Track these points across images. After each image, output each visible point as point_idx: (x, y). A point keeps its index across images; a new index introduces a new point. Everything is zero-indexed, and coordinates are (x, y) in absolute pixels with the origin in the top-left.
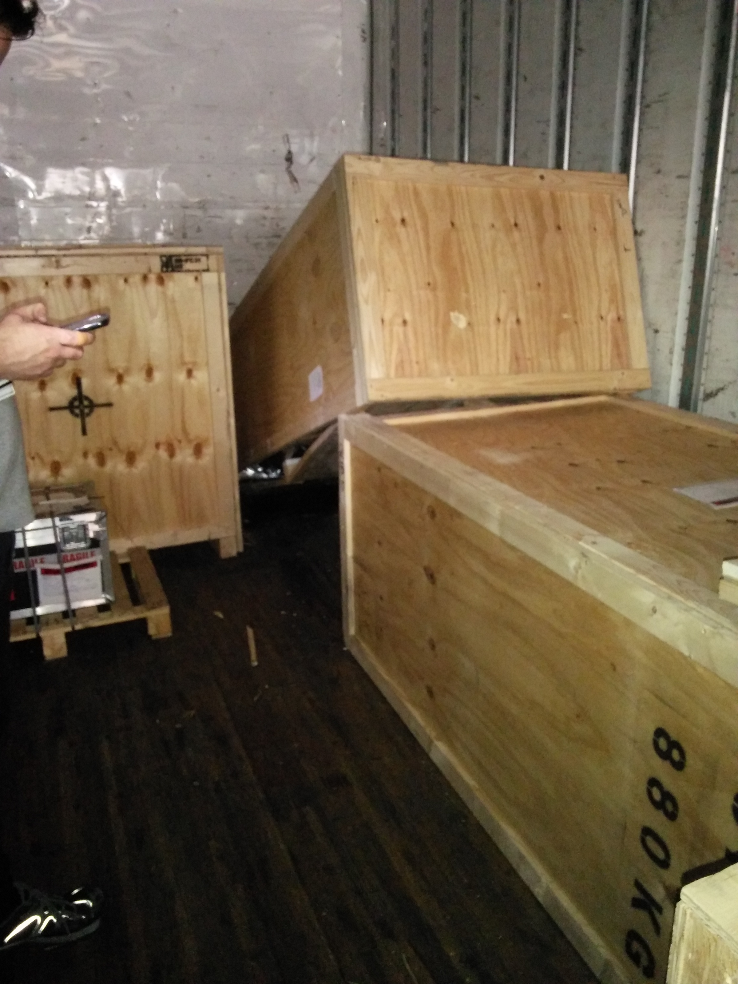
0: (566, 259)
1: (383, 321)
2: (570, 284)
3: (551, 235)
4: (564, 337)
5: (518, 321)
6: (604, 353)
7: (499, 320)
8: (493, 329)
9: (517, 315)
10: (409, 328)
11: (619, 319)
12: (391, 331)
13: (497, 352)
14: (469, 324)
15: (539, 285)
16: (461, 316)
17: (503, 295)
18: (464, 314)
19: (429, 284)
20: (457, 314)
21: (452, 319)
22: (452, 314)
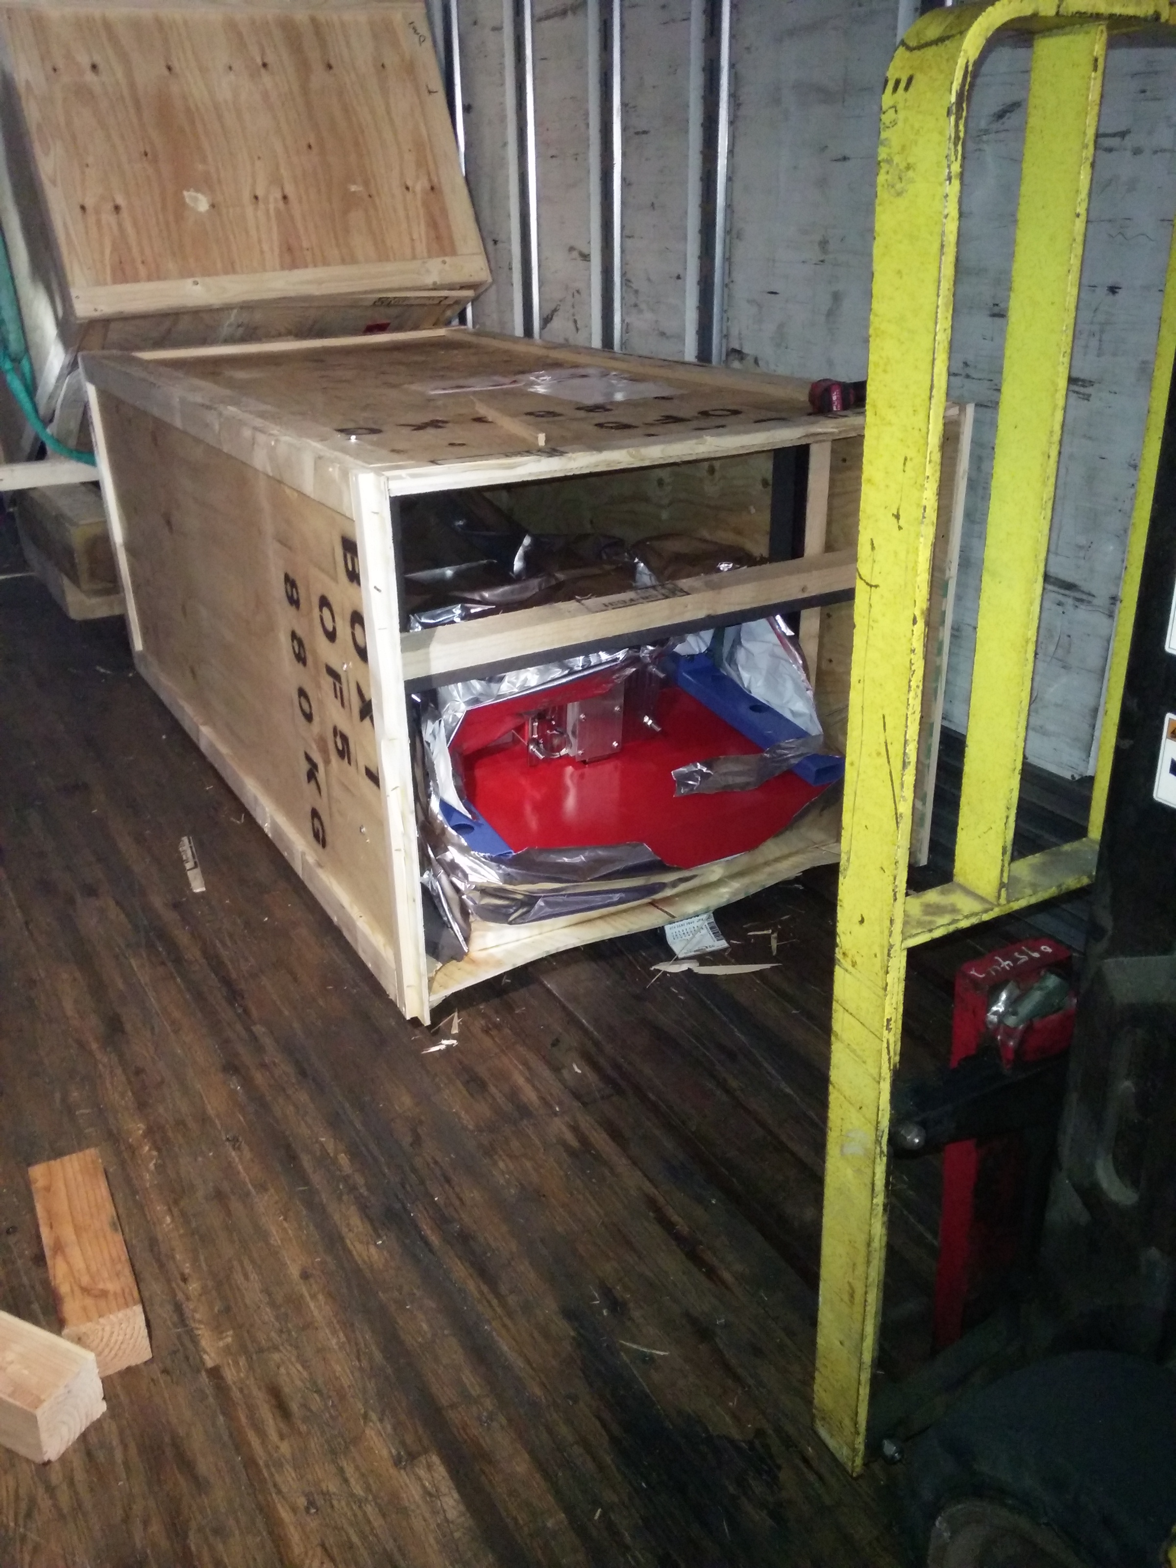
0: (346, 110)
1: (83, 208)
2: (357, 144)
3: (319, 78)
4: (356, 217)
5: (285, 198)
6: (415, 236)
7: (256, 198)
8: (249, 211)
9: (282, 189)
10: (125, 214)
11: (432, 188)
12: (98, 222)
13: (260, 241)
14: (213, 206)
15: (310, 147)
16: (200, 196)
17: (258, 163)
18: (203, 193)
19: (146, 154)
20: (193, 194)
21: (187, 200)
22: (185, 193)
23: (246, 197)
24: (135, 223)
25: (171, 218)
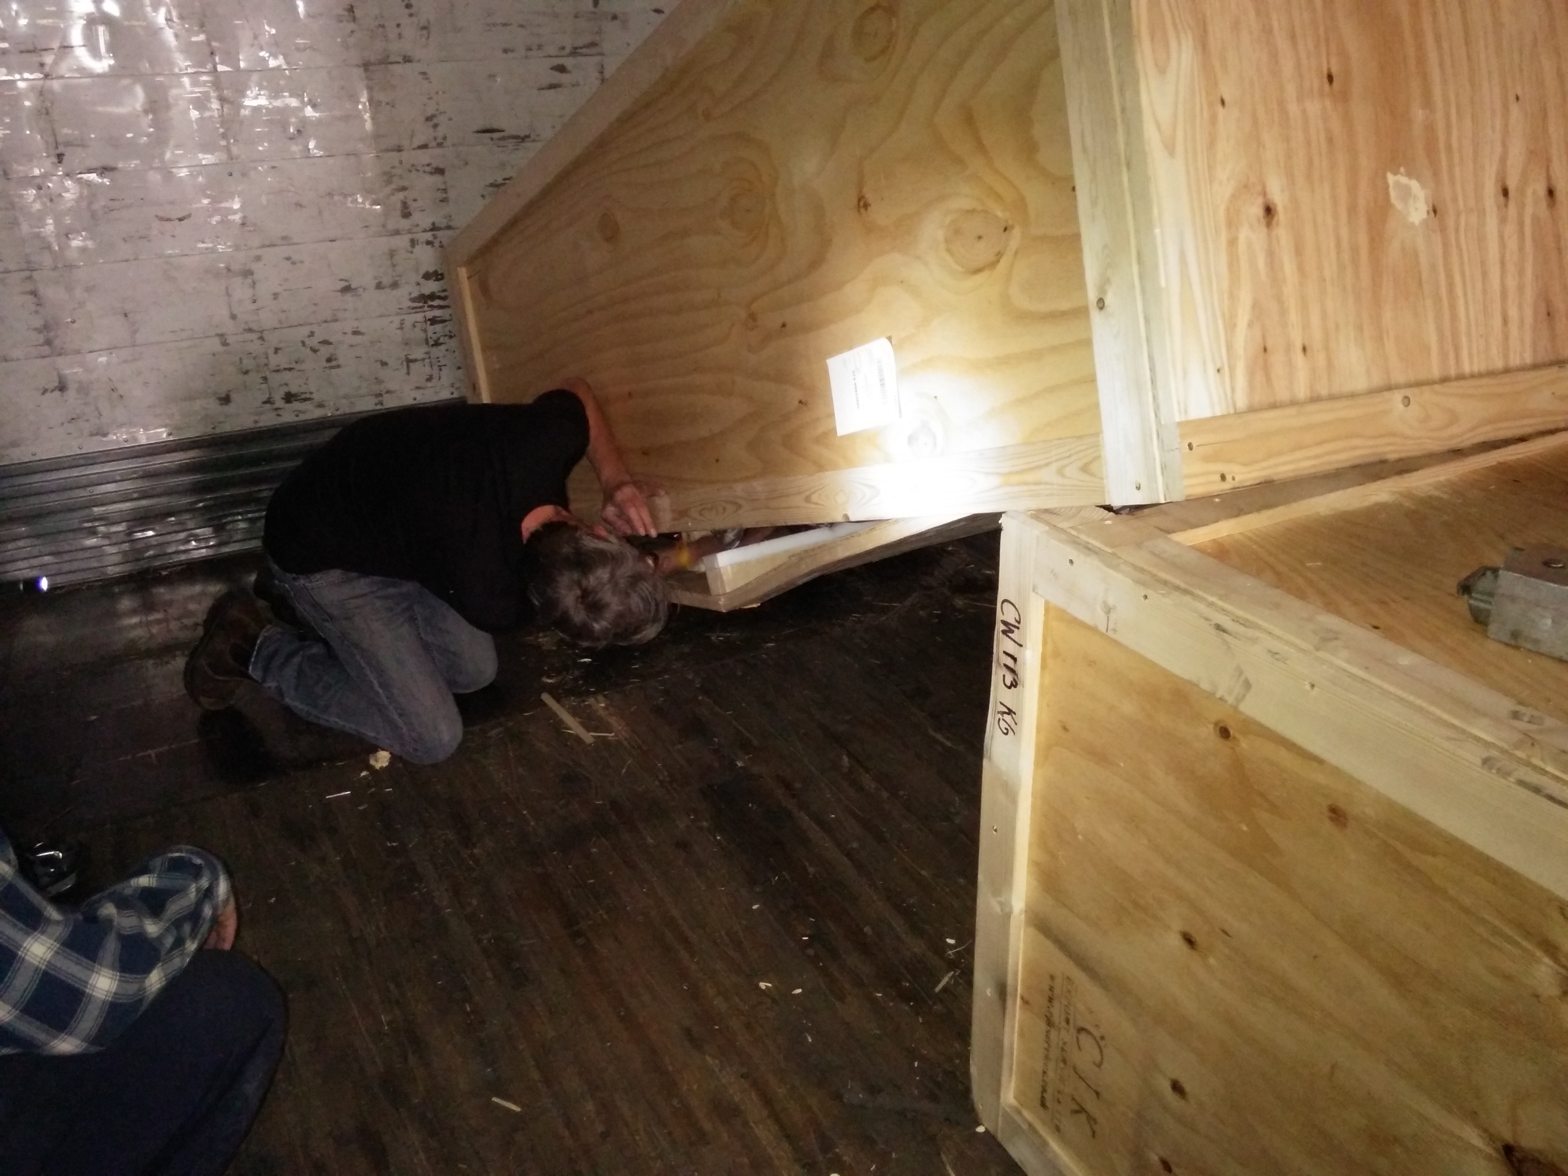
5: (1551, 194)
7: (1505, 191)
8: (1492, 222)
9: (1549, 175)
13: (1504, 296)
14: (1435, 210)
16: (1414, 185)
17: (1515, 110)
18: (1418, 179)
19: (1330, 78)
20: (1404, 180)
21: (1393, 194)
22: (1391, 178)
23: (1490, 189)
24: (1298, 251)
25: (1363, 239)
